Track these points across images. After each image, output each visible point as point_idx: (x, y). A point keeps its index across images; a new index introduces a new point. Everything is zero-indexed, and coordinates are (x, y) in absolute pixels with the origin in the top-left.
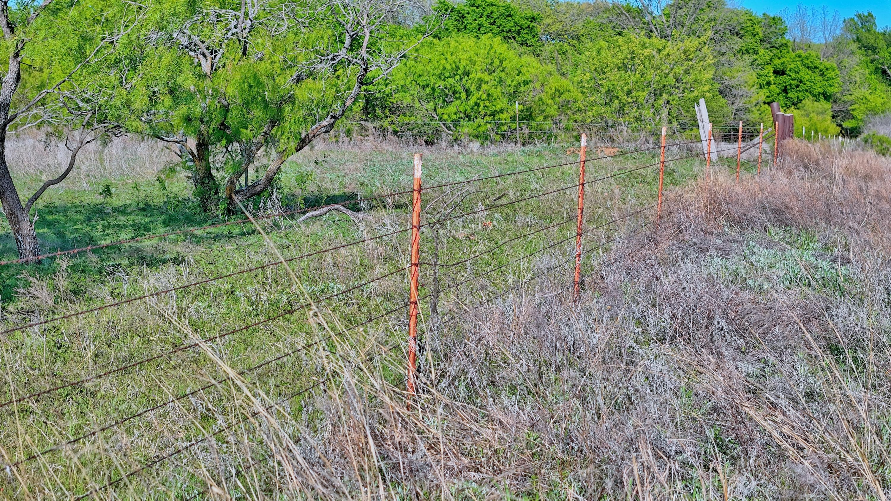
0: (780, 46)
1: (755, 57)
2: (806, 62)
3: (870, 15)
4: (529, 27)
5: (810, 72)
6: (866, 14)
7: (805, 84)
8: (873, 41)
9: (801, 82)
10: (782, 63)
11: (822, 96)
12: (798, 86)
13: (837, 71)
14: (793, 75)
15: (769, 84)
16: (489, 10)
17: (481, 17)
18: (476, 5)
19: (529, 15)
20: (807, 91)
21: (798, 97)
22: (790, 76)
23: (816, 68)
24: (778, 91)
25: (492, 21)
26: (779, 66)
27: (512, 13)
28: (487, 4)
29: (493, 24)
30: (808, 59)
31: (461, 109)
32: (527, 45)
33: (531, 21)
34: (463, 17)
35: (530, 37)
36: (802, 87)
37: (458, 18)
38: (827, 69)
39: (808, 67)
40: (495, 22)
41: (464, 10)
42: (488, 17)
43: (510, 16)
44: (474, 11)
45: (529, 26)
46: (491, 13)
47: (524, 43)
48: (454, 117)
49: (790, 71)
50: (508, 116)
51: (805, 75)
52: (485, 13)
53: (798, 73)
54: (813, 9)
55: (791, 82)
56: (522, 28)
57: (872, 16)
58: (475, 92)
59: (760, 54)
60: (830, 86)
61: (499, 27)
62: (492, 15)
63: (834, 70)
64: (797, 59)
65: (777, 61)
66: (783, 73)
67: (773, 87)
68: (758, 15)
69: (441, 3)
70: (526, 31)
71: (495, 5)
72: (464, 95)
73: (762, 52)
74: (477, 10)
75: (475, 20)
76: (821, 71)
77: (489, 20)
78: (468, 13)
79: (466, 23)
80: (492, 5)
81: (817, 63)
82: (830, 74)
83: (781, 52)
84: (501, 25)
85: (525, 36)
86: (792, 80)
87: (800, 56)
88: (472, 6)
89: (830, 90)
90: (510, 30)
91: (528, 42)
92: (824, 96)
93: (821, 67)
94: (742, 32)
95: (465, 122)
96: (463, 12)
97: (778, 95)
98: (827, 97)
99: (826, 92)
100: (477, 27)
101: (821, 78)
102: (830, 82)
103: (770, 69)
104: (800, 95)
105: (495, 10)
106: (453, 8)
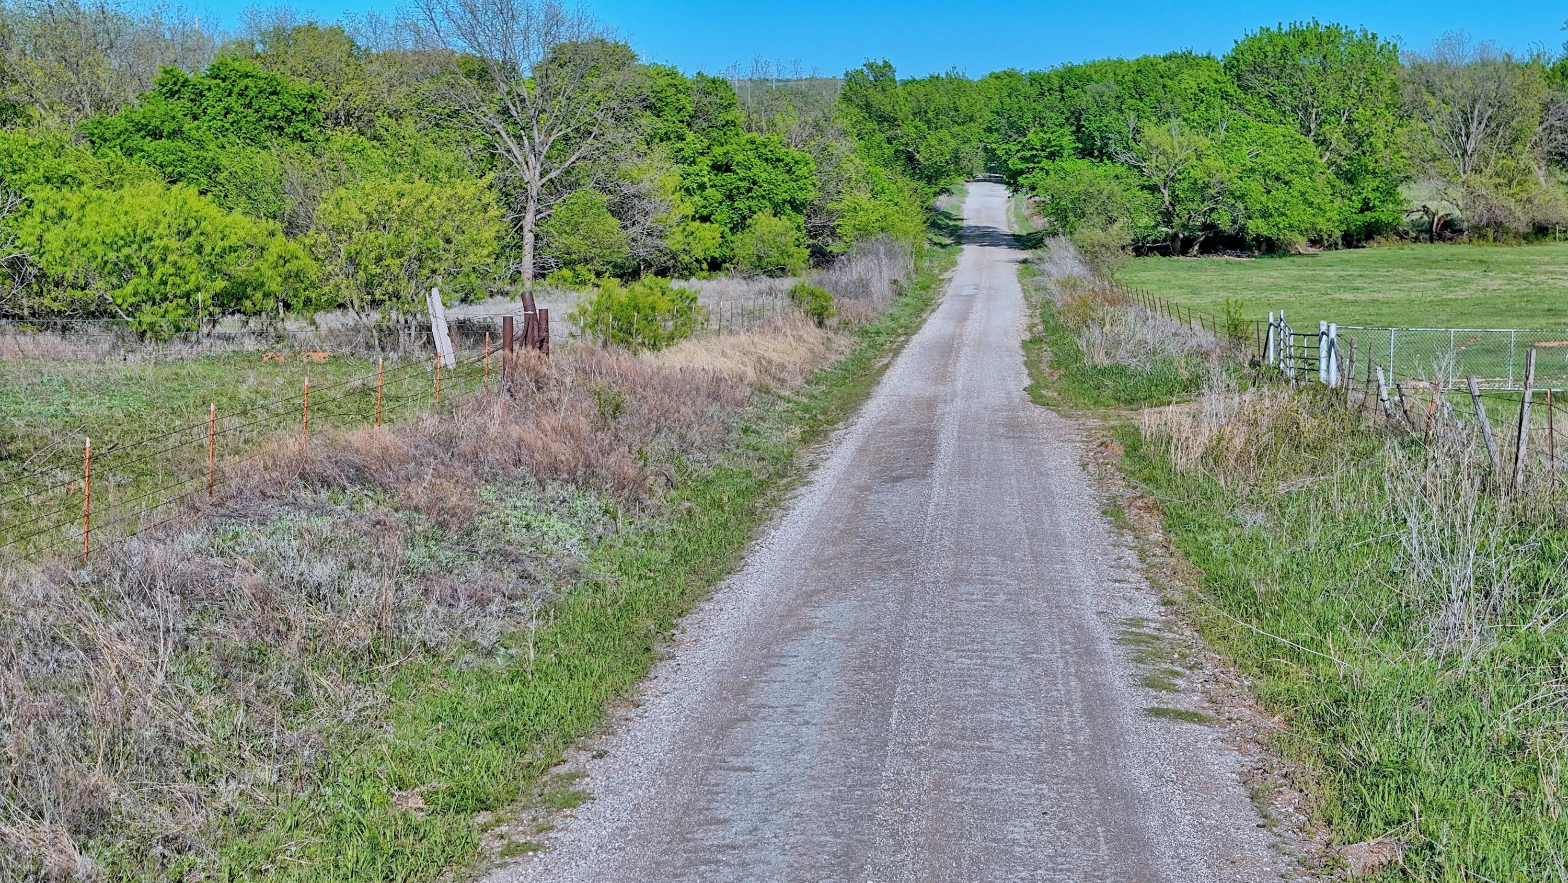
0: (723, 126)
1: (680, 145)
2: (763, 151)
3: (887, 65)
4: (304, 110)
5: (769, 167)
6: (881, 64)
7: (760, 187)
8: (889, 108)
9: (755, 183)
10: (725, 154)
11: (788, 206)
12: (749, 190)
13: (812, 164)
14: (742, 173)
15: (702, 187)
16: (242, 84)
17: (230, 95)
18: (222, 76)
19: (305, 91)
20: (763, 197)
21: (750, 209)
22: (737, 174)
23: (778, 160)
24: (719, 197)
25: (247, 101)
26: (720, 159)
27: (279, 88)
28: (239, 74)
29: (249, 105)
30: (766, 146)
31: (141, 289)
32: (302, 140)
33: (309, 102)
34: (202, 95)
35: (307, 126)
36: (757, 192)
37: (193, 97)
38: (796, 162)
39: (766, 160)
40: (251, 103)
41: (202, 84)
42: (241, 95)
43: (274, 93)
44: (218, 86)
45: (305, 108)
46: (246, 88)
47: (299, 137)
48: (132, 300)
49: (737, 164)
50: (208, 296)
51: (761, 171)
52: (236, 90)
53: (750, 169)
54: (778, 65)
55: (739, 183)
56: (293, 113)
57: (890, 66)
58: (160, 264)
59: (688, 140)
60: (801, 189)
61: (257, 111)
62: (246, 93)
63: (807, 164)
64: (748, 146)
65: (717, 150)
66: (728, 169)
67: (709, 191)
68: (685, 76)
69: (166, 72)
70: (301, 117)
71: (253, 77)
72: (144, 271)
73: (690, 136)
74: (223, 85)
75: (220, 100)
76: (787, 165)
77: (242, 101)
78: (209, 89)
79: (205, 104)
80: (248, 77)
81: (781, 152)
82: (801, 170)
83: (725, 134)
84: (260, 107)
85: (299, 125)
86: (740, 180)
87: (753, 142)
88: (216, 78)
89: (800, 196)
90: (275, 116)
91: (303, 134)
92: (792, 206)
93: (787, 160)
94: (658, 105)
95: (147, 307)
96: (200, 87)
97: (720, 203)
98: (797, 207)
99: (795, 199)
100: (223, 112)
101: (787, 177)
102: (801, 183)
103: (704, 163)
104: (753, 204)
105: (251, 85)
106: (186, 80)
